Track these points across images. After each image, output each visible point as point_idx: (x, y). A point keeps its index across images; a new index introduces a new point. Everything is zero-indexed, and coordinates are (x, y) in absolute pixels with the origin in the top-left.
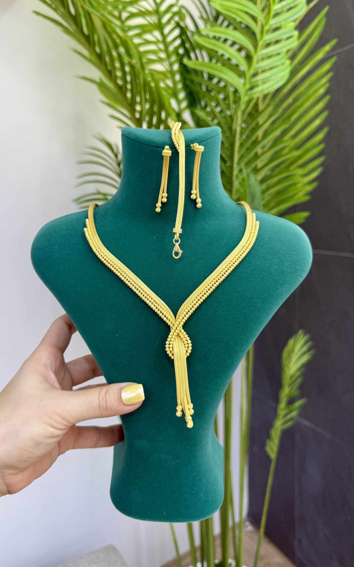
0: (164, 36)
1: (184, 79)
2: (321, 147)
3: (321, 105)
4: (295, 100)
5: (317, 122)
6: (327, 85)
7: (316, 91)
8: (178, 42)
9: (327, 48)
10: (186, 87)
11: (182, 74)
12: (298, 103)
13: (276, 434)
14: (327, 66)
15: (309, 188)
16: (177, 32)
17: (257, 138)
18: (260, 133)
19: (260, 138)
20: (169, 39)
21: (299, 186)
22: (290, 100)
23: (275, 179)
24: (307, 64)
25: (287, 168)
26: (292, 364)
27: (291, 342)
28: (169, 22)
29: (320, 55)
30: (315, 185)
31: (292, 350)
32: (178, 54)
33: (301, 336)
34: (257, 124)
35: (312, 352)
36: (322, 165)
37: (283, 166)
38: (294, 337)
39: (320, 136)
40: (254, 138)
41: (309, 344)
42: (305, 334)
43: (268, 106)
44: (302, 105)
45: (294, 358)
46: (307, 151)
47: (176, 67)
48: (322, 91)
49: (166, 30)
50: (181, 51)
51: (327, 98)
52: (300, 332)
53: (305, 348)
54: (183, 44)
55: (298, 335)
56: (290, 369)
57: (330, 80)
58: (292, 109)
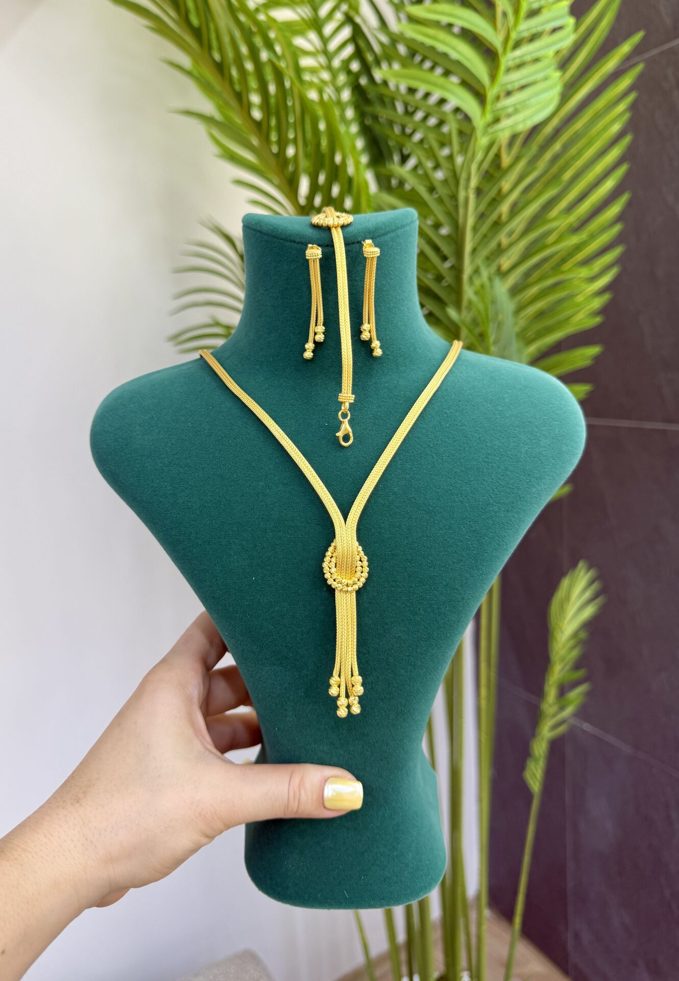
0: (325, 41)
1: (361, 115)
2: (617, 228)
3: (615, 153)
4: (566, 147)
5: (609, 184)
6: (627, 116)
7: (605, 128)
8: (349, 50)
9: (625, 48)
10: (366, 131)
11: (357, 107)
12: (573, 151)
13: (540, 748)
14: (625, 82)
15: (598, 303)
16: (346, 32)
17: (500, 217)
18: (505, 208)
19: (504, 218)
20: (333, 46)
21: (580, 299)
22: (557, 147)
23: (534, 290)
24: (587, 80)
25: (557, 268)
26: (566, 622)
27: (565, 583)
28: (330, 15)
29: (611, 64)
30: (606, 297)
31: (568, 598)
32: (349, 72)
33: (582, 573)
34: (500, 191)
35: (600, 601)
36: (618, 261)
37: (547, 266)
38: (569, 573)
39: (615, 210)
40: (494, 217)
41: (596, 586)
42: (589, 569)
43: (517, 159)
44: (579, 154)
45: (571, 610)
46: (593, 237)
47: (346, 95)
48: (616, 128)
49: (328, 29)
50: (355, 66)
51: (627, 140)
52: (581, 564)
53: (588, 594)
54: (358, 54)
55: (577, 571)
56: (562, 632)
57: (633, 107)
58: (561, 162)
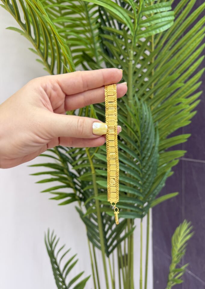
2: (200, 84)
15: (191, 115)
27: (178, 229)
31: (179, 234)
33: (186, 224)
35: (193, 233)
36: (199, 98)
38: (180, 225)
39: (199, 75)
41: (191, 228)
42: (188, 222)
45: (180, 239)
52: (185, 221)
53: (188, 231)
55: (183, 223)
